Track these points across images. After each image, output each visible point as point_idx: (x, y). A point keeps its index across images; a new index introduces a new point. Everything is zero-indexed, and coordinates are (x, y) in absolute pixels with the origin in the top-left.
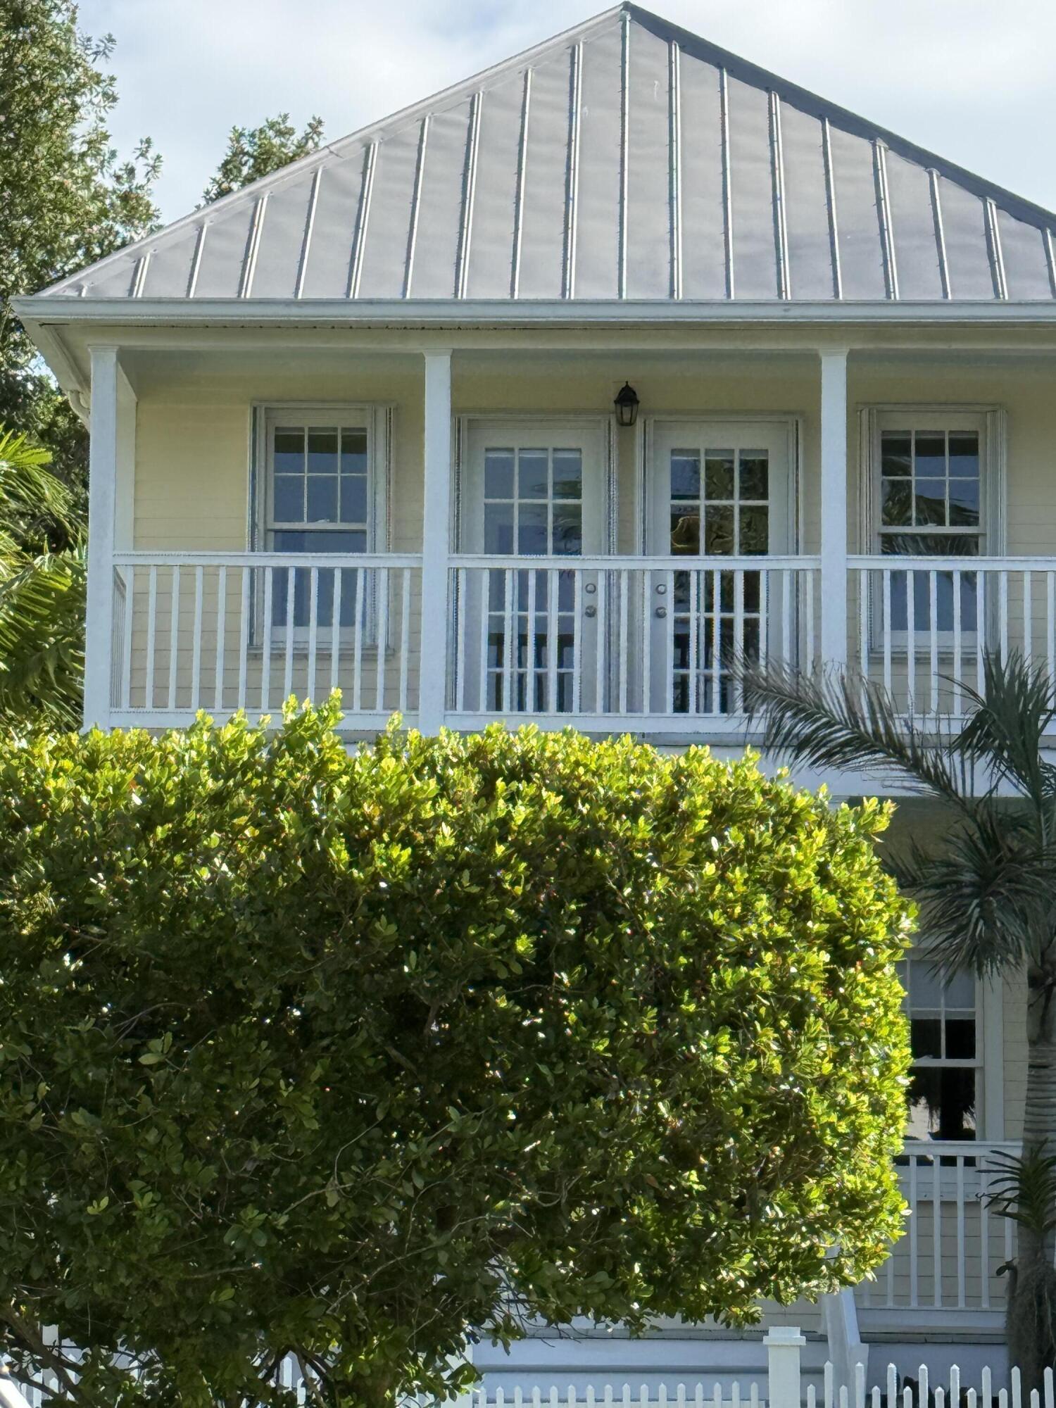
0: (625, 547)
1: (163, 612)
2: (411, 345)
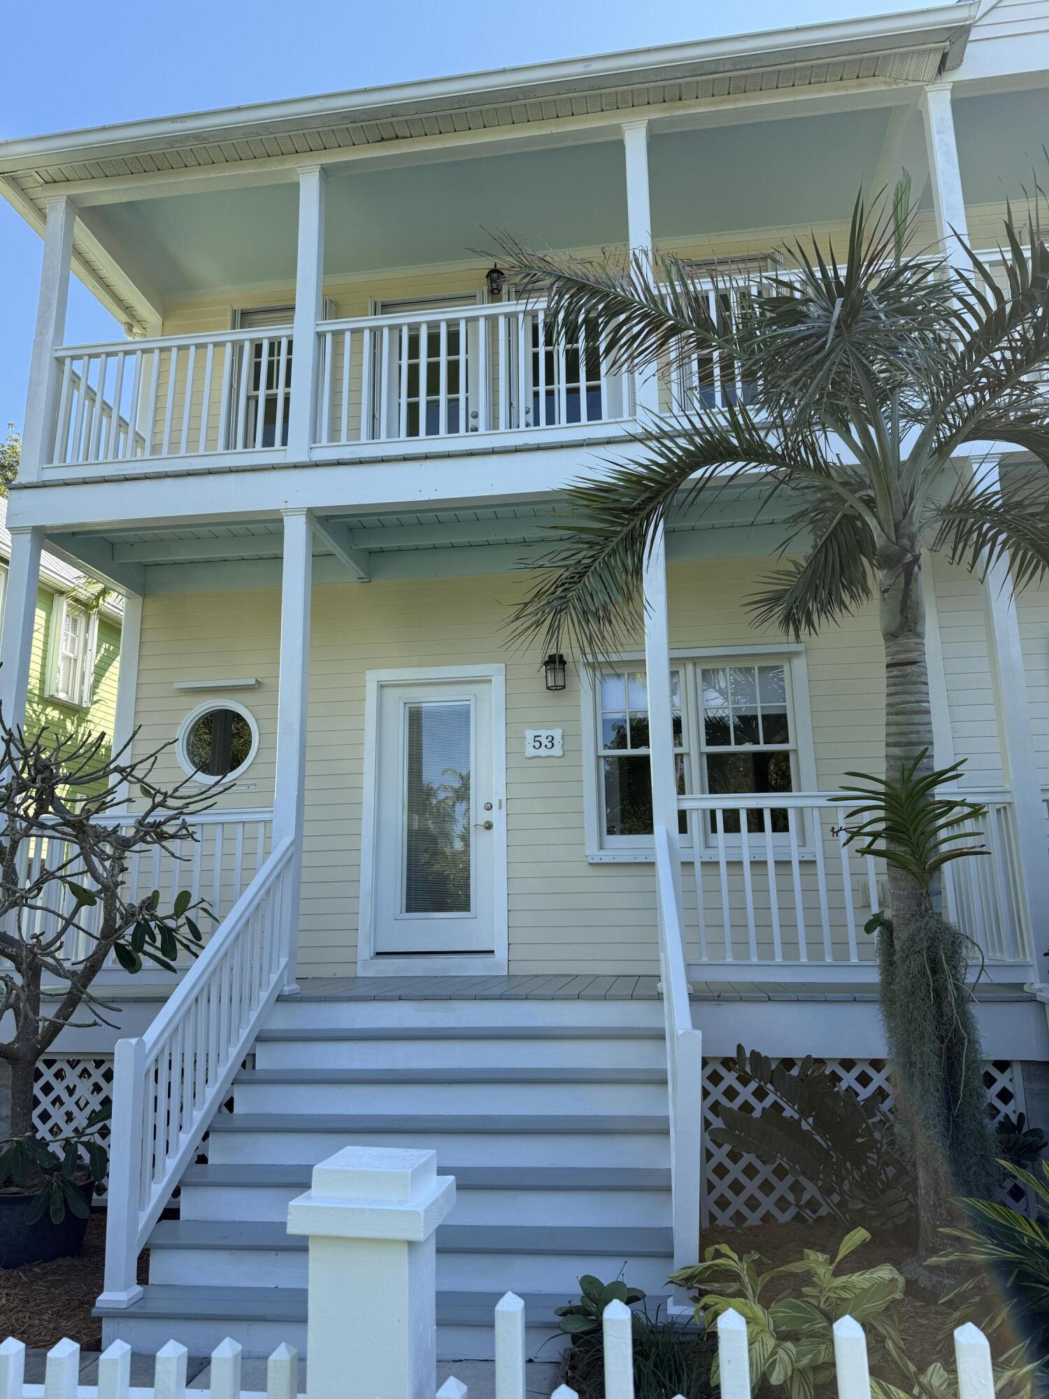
2: (287, 166)
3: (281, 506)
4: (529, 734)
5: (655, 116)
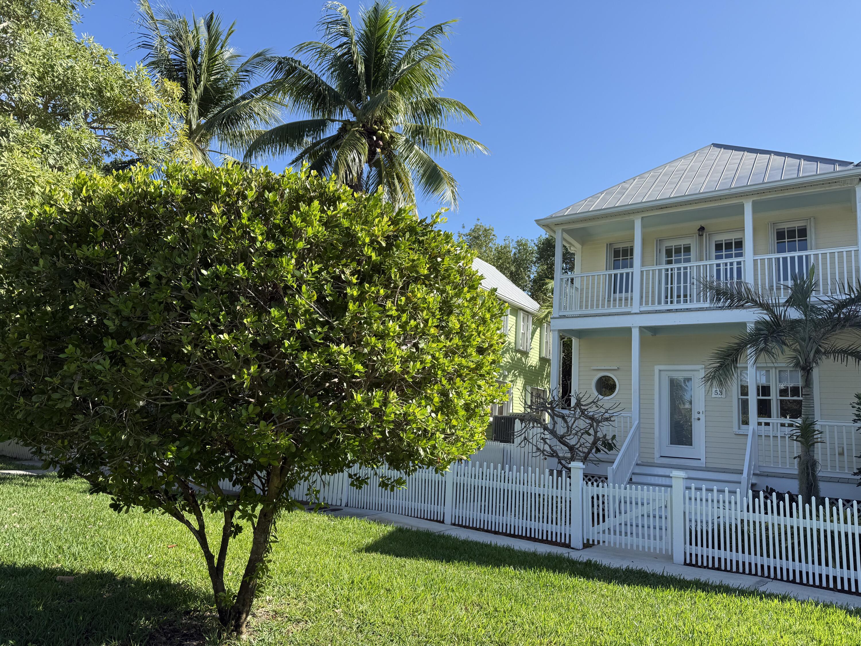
0: (701, 260)
1: (587, 293)
2: (631, 217)
3: (631, 325)
4: (713, 390)
5: (755, 198)
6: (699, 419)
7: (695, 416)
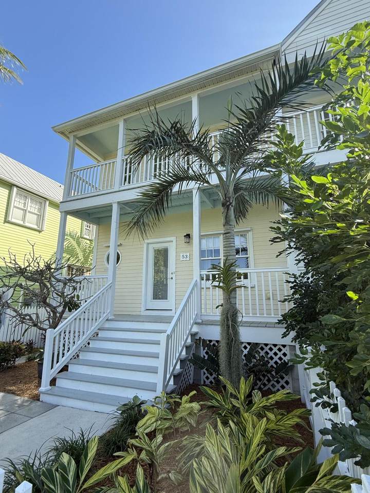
2: (117, 120)
3: (112, 202)
4: (181, 255)
5: (199, 92)
6: (172, 278)
7: (169, 276)
